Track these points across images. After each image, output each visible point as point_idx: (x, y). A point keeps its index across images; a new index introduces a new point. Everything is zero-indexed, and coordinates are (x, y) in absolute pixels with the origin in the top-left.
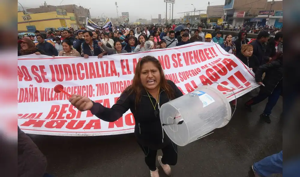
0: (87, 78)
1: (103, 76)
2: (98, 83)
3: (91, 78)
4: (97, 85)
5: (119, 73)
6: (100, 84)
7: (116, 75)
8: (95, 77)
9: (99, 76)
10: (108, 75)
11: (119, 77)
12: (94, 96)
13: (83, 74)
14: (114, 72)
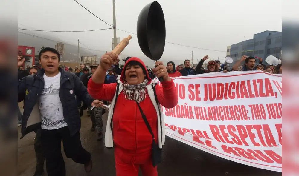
0: (238, 97)
1: (257, 96)
2: (252, 104)
3: (243, 97)
4: (250, 106)
5: (276, 94)
6: (254, 105)
7: (272, 95)
8: (247, 97)
9: (252, 96)
10: (262, 95)
11: (276, 97)
12: (249, 119)
13: (233, 93)
14: (270, 92)
